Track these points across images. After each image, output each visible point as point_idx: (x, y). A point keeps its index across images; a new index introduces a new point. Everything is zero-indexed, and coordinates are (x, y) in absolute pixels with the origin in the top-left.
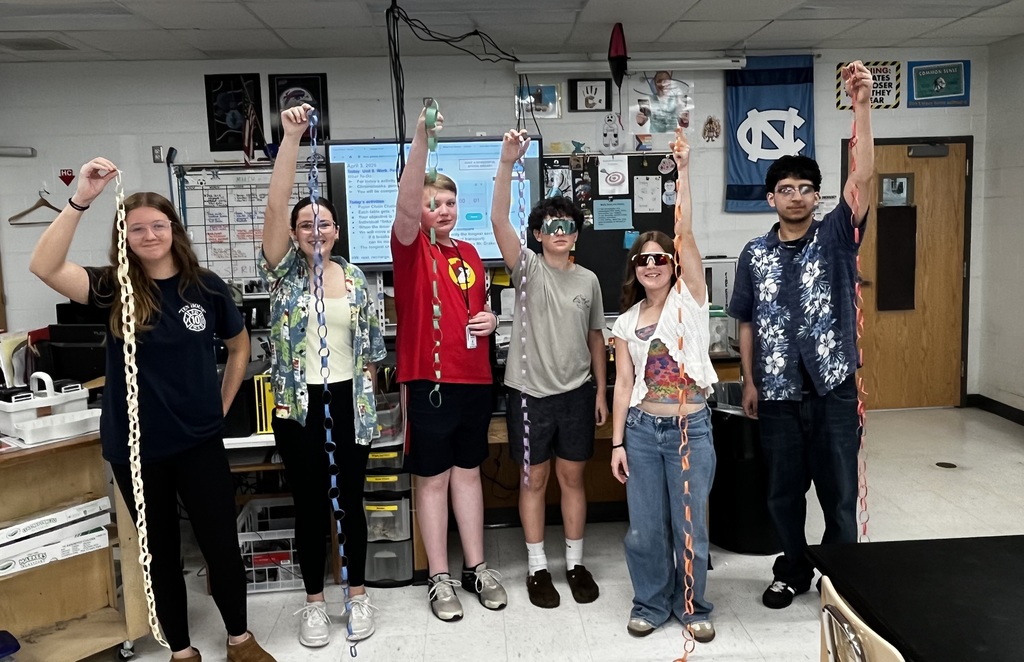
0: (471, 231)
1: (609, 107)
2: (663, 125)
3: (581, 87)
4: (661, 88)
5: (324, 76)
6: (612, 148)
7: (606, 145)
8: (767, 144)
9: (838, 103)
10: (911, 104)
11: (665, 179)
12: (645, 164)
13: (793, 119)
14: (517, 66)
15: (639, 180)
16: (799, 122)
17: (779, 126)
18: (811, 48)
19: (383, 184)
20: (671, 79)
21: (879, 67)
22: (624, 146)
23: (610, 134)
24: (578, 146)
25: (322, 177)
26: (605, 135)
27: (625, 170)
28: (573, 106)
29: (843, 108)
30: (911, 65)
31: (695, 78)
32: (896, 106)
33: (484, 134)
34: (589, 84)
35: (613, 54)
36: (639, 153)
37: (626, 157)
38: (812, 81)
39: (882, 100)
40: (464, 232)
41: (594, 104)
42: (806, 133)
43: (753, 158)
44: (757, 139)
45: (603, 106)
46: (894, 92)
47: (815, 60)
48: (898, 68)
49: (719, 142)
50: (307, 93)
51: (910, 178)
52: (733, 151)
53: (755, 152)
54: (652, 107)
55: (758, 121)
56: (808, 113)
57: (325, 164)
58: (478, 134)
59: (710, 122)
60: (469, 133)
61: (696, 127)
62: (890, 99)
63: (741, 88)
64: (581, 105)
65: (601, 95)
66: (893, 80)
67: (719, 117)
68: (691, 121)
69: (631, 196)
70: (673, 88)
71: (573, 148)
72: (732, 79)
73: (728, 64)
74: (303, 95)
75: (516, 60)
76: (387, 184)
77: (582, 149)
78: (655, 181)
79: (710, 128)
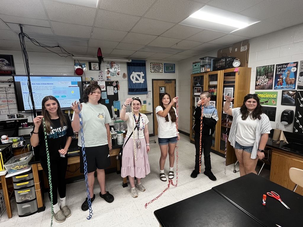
0: (63, 100)
1: (100, 69)
2: (113, 75)
3: (92, 64)
4: (112, 65)
5: (12, 56)
6: (101, 79)
7: (100, 79)
8: (137, 80)
9: (151, 71)
10: (165, 72)
11: (114, 87)
12: (109, 83)
13: (142, 74)
14: (73, 57)
15: (108, 87)
16: (143, 75)
17: (139, 76)
18: (145, 59)
19: (34, 88)
20: (114, 63)
21: (158, 64)
22: (104, 79)
23: (100, 76)
24: (92, 79)
25: (13, 85)
26: (99, 76)
27: (105, 85)
28: (90, 69)
29: (152, 72)
30: (165, 64)
31: (120, 64)
32: (162, 72)
33: (66, 75)
34: (94, 63)
35: (98, 56)
36: (108, 81)
37: (105, 82)
38: (145, 66)
39: (159, 71)
40: (61, 100)
41: (96, 68)
42: (145, 77)
43: (134, 82)
44: (135, 78)
45: (98, 69)
46: (161, 70)
47: (146, 62)
48: (162, 64)
49: (126, 79)
50: (6, 61)
51: (165, 87)
52: (130, 81)
53: (134, 81)
54: (110, 70)
55: (134, 74)
56: (145, 73)
57: (14, 82)
58: (64, 75)
59: (124, 74)
60: (62, 74)
61: (121, 75)
62: (161, 71)
63: (131, 67)
64: (92, 68)
65: (97, 66)
66: (161, 67)
67: (126, 73)
68: (120, 73)
69: (106, 91)
70: (115, 66)
71: (91, 79)
72: (129, 64)
73: (127, 61)
74: (4, 61)
75: (73, 56)
76: (35, 88)
77: (93, 79)
78: (112, 88)
79: (124, 75)
